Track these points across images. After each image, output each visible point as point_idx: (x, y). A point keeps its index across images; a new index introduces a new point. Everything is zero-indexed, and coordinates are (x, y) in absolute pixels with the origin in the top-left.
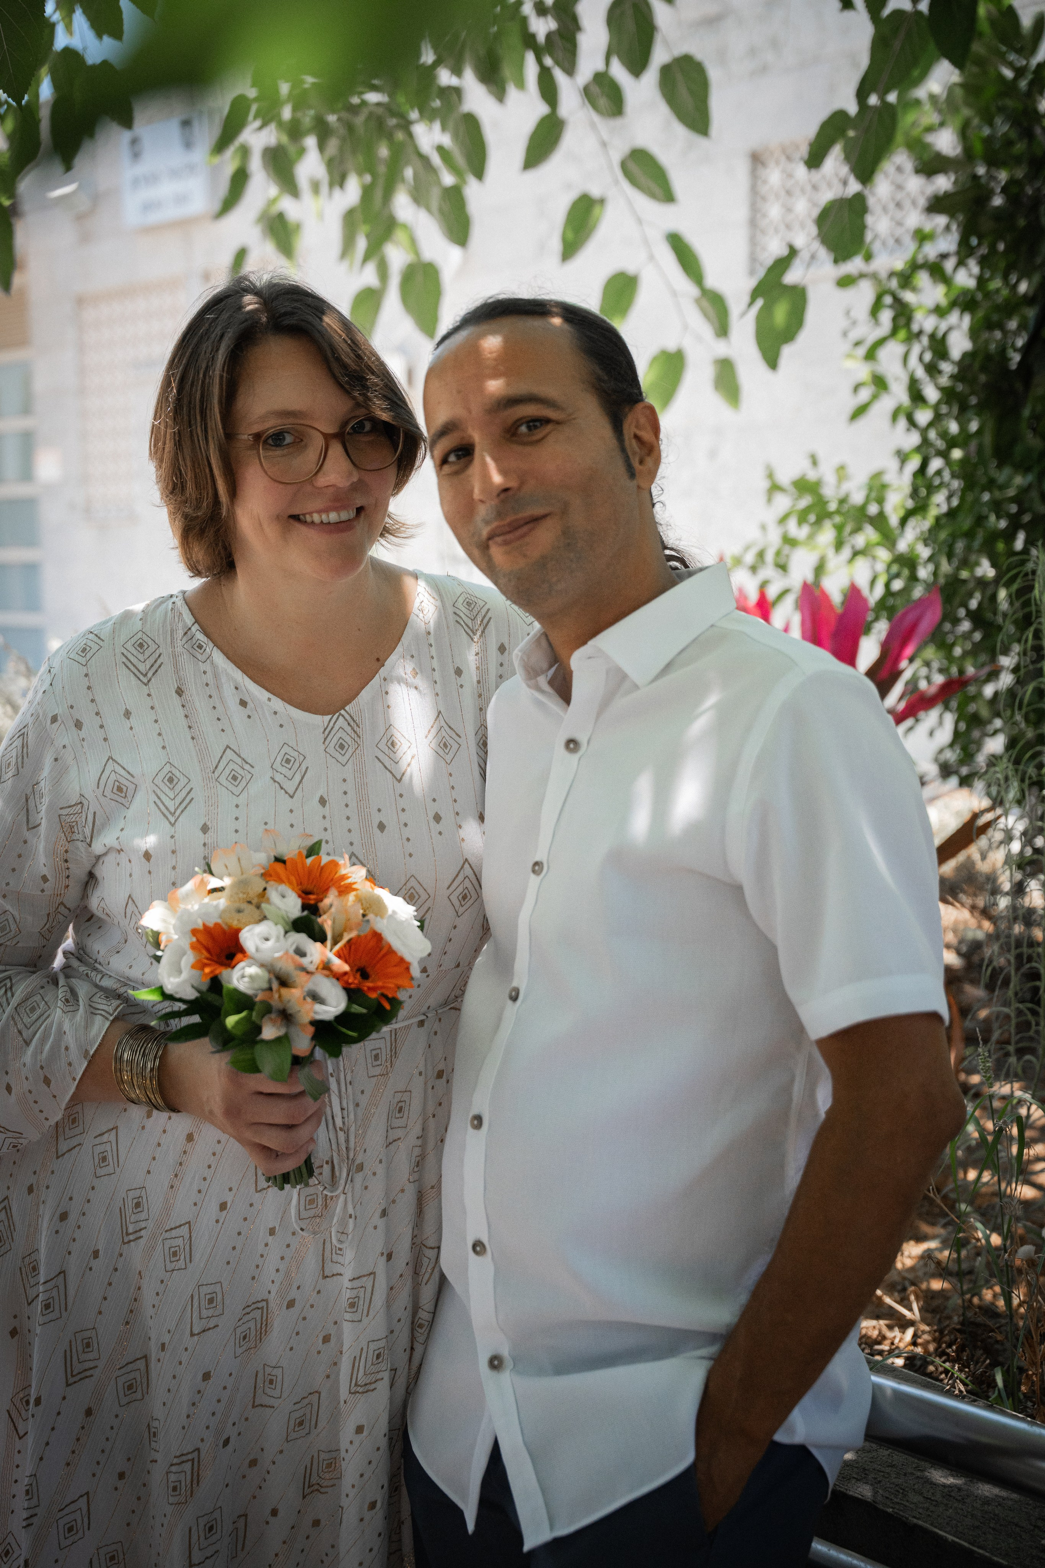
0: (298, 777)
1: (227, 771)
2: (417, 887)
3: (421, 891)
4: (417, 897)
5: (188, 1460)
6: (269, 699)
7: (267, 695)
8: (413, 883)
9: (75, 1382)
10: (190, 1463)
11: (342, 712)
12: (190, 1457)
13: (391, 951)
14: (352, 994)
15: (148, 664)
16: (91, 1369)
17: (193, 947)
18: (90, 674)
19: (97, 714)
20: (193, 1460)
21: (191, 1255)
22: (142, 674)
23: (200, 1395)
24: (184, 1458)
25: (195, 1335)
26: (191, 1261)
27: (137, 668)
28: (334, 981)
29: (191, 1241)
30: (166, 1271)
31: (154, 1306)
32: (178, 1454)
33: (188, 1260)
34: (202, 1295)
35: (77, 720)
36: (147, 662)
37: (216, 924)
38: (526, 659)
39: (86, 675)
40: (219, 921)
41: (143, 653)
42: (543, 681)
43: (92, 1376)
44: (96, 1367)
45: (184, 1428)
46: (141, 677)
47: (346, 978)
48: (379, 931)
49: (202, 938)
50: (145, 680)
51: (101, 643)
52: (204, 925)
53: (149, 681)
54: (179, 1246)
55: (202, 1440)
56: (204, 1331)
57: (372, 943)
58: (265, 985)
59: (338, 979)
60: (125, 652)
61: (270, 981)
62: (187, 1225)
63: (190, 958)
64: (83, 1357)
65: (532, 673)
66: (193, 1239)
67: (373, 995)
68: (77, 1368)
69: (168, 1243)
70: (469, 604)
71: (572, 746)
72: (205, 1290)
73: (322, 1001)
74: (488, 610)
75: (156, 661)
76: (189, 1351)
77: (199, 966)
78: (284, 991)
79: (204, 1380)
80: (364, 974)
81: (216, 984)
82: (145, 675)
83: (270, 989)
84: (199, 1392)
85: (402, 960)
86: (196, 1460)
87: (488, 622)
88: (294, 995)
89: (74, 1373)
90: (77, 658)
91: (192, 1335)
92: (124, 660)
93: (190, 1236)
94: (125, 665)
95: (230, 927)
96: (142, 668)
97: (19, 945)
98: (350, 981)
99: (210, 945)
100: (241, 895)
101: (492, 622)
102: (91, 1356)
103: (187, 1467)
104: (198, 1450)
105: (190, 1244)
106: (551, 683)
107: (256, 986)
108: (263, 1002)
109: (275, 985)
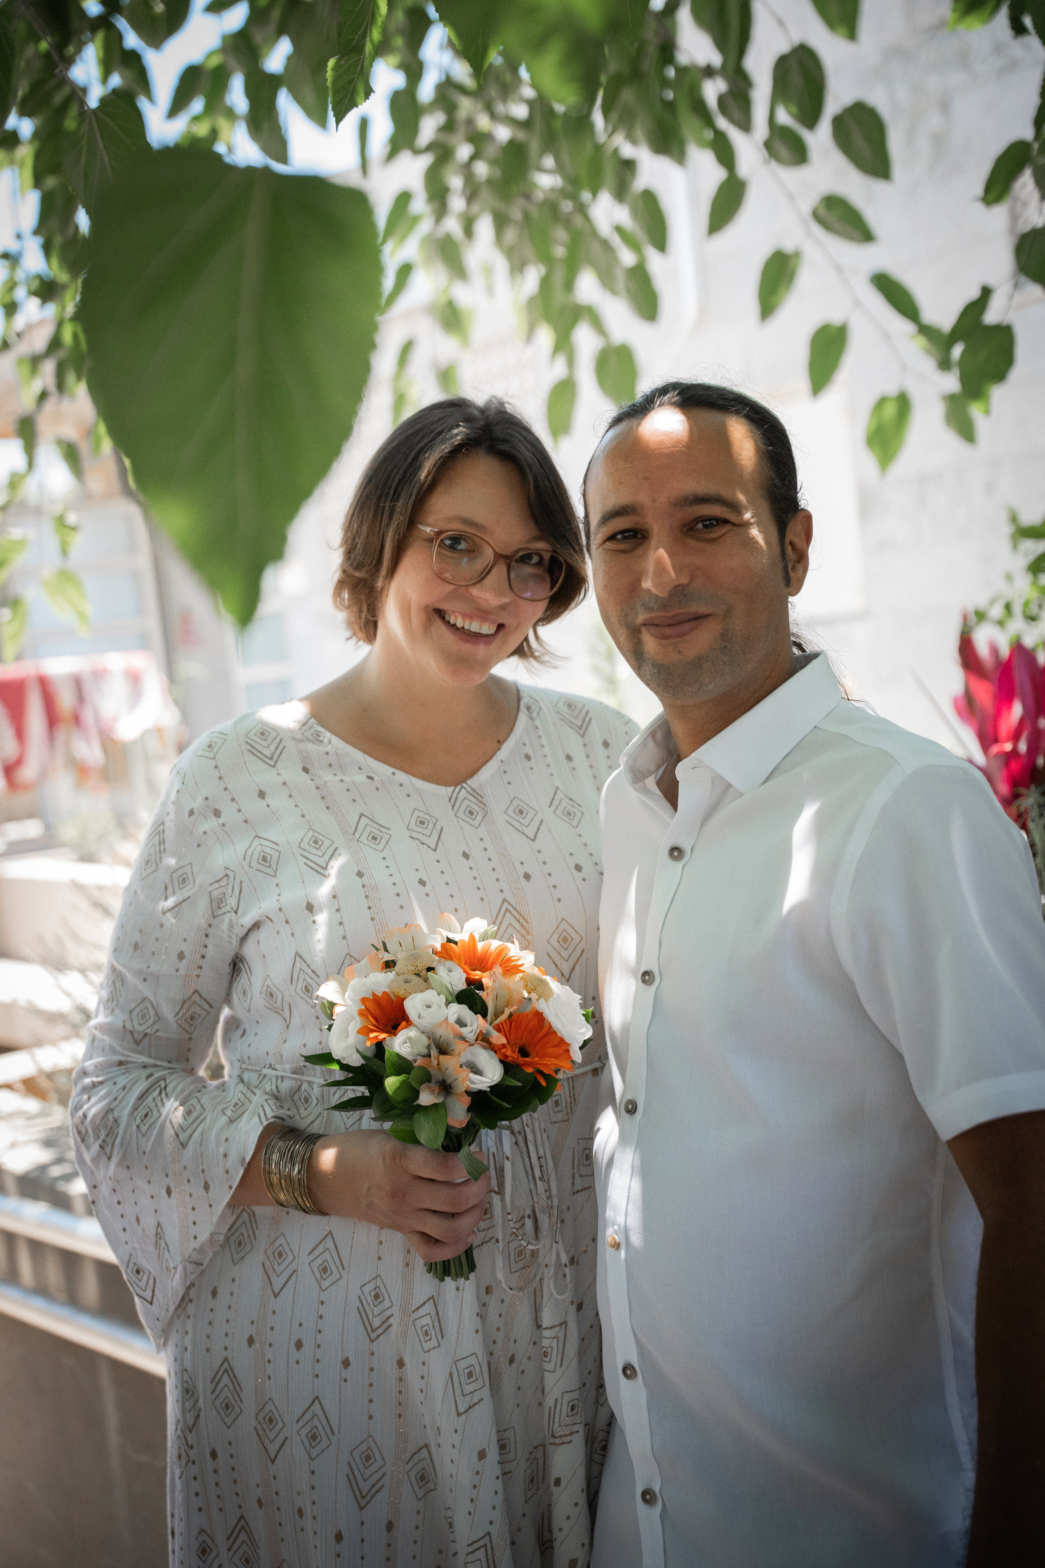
0: (435, 835)
1: (366, 833)
2: (570, 930)
3: (574, 935)
4: (570, 939)
5: (481, 1547)
6: (394, 774)
7: (392, 770)
8: (564, 926)
9: (368, 1503)
10: (483, 1549)
11: (464, 785)
12: (482, 1543)
13: (551, 1032)
14: (508, 1067)
15: (272, 748)
16: (379, 1480)
17: (361, 1013)
18: (219, 765)
19: (233, 800)
20: (485, 1546)
21: (441, 1331)
22: (268, 758)
23: (479, 1476)
24: (476, 1546)
25: (462, 1414)
26: (443, 1337)
27: (262, 754)
28: (493, 1053)
29: (438, 1316)
30: (425, 1352)
31: (422, 1391)
32: (470, 1542)
33: (440, 1337)
34: (461, 1370)
35: (215, 810)
36: (270, 747)
37: (384, 993)
38: (632, 764)
39: (216, 767)
40: (387, 990)
41: (266, 740)
42: (651, 782)
43: (383, 1486)
44: (385, 1474)
45: (470, 1513)
46: (268, 761)
47: (503, 1051)
48: (541, 1011)
49: (371, 1007)
50: (272, 763)
51: (225, 737)
52: (373, 994)
53: (275, 764)
54: (428, 1324)
55: (491, 1523)
56: (470, 1408)
57: (534, 1023)
58: (424, 1051)
59: (495, 1052)
60: (249, 741)
61: (429, 1047)
62: (432, 1300)
63: (357, 1023)
64: (368, 1473)
65: (637, 776)
66: (440, 1315)
67: (530, 1070)
68: (365, 1487)
69: (419, 1323)
70: (569, 706)
71: (676, 853)
72: (462, 1365)
73: (477, 1071)
74: (588, 712)
75: (279, 745)
76: (459, 1431)
77: (364, 1031)
78: (442, 1058)
79: (480, 1460)
80: (524, 1052)
81: (380, 1047)
82: (271, 759)
83: (429, 1056)
84: (478, 1473)
85: (562, 1041)
86: (489, 1546)
87: (590, 722)
88: (450, 1063)
89: (364, 1494)
90: (205, 754)
91: (459, 1415)
92: (249, 747)
93: (437, 1311)
94: (252, 752)
95: (398, 997)
96: (267, 752)
97: (159, 1034)
98: (508, 1054)
99: (377, 1013)
100: (410, 967)
101: (593, 722)
102: (375, 1467)
103: (481, 1554)
104: (489, 1534)
105: (439, 1319)
106: (659, 784)
107: (415, 1051)
108: (421, 1068)
109: (434, 1052)
